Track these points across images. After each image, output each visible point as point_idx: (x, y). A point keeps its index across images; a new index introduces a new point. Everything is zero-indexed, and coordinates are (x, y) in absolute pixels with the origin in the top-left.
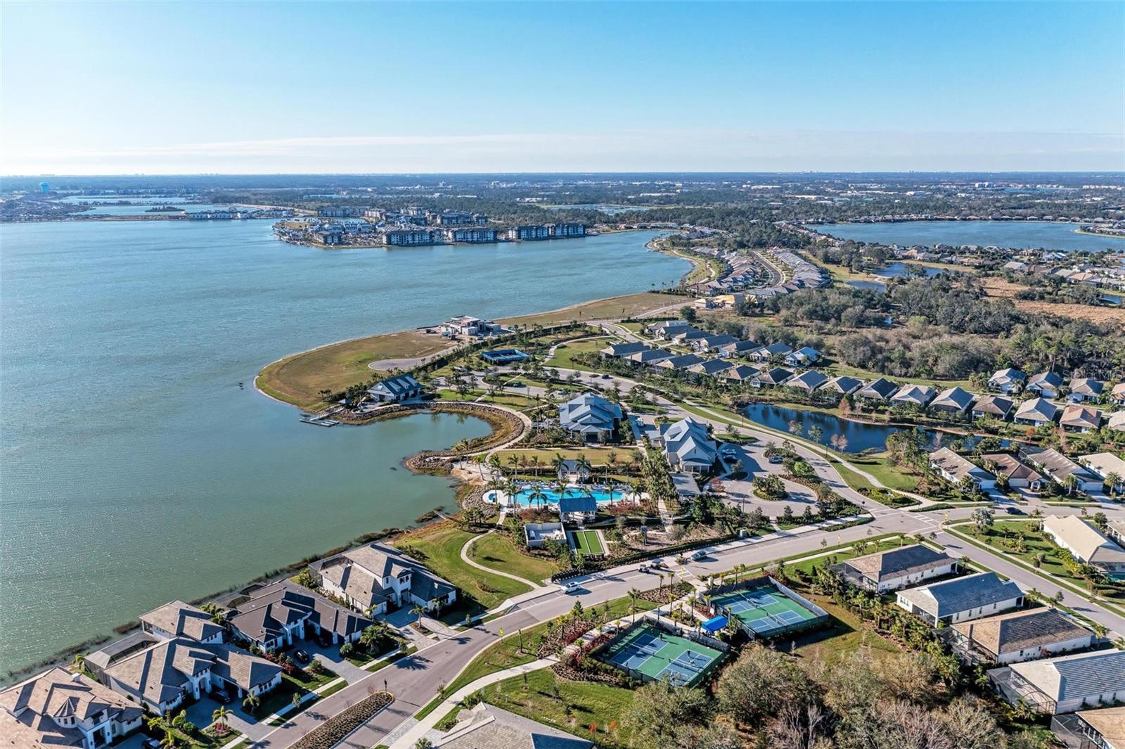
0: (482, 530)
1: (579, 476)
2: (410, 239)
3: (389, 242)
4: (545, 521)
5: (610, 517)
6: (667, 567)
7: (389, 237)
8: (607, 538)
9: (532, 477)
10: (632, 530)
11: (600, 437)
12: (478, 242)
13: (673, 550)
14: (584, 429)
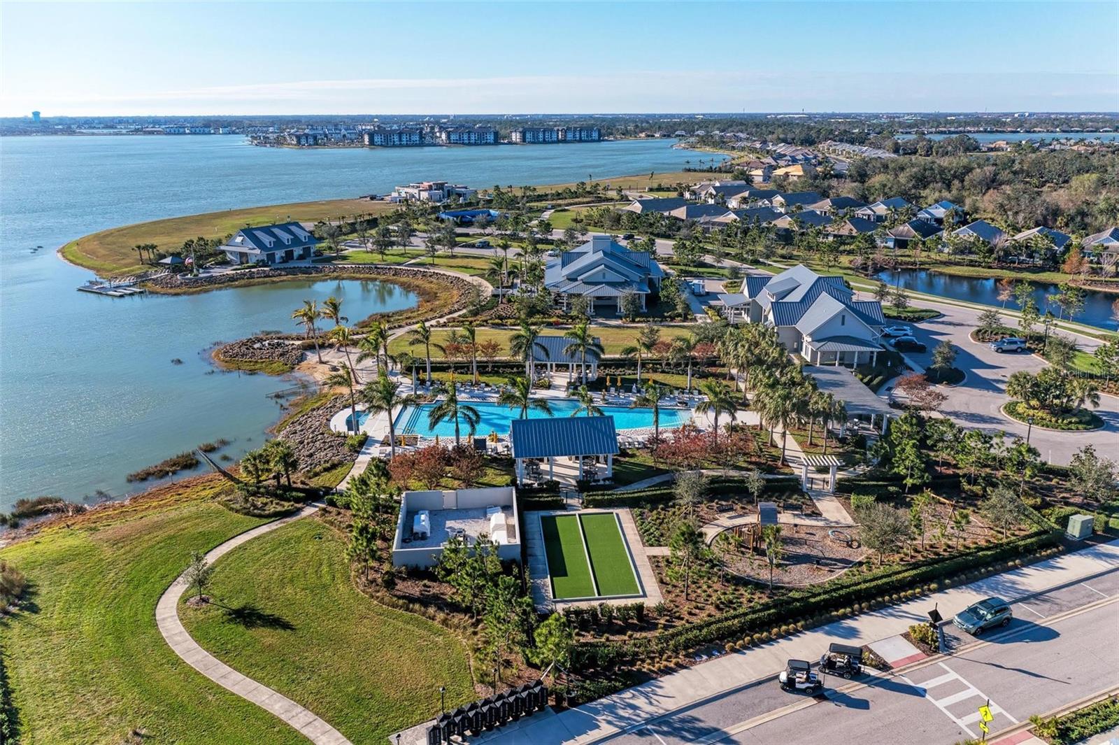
0: (287, 506)
1: (575, 375)
2: (396, 139)
3: (372, 142)
4: (469, 483)
5: (651, 472)
6: (884, 667)
7: (371, 136)
8: (651, 539)
9: (469, 377)
10: (722, 510)
11: (621, 304)
12: (476, 144)
13: (881, 591)
14: (590, 292)
